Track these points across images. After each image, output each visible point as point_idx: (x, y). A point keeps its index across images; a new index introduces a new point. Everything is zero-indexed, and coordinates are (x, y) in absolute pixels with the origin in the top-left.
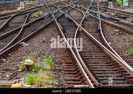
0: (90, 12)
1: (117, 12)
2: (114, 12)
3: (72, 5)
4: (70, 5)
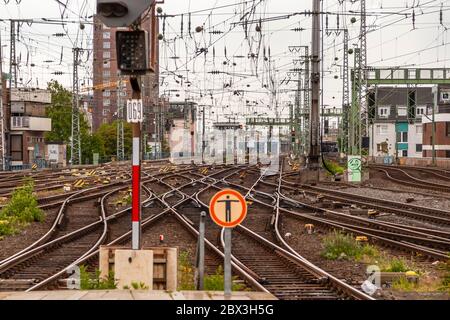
0: (255, 197)
1: (321, 195)
2: (316, 195)
3: (207, 181)
4: (201, 180)
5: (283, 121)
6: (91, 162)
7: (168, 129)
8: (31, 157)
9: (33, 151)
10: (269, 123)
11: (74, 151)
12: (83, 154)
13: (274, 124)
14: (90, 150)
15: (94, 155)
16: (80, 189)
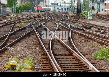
1: (83, 24)
2: (81, 24)
3: (48, 18)
4: (46, 18)
5: (68, 2)
6: (18, 12)
7: (39, 4)
8: (1, 11)
9: (2, 9)
10: (64, 3)
11: (14, 9)
12: (17, 10)
13: (66, 3)
14: (18, 9)
15: (19, 10)
16: (10, 20)
